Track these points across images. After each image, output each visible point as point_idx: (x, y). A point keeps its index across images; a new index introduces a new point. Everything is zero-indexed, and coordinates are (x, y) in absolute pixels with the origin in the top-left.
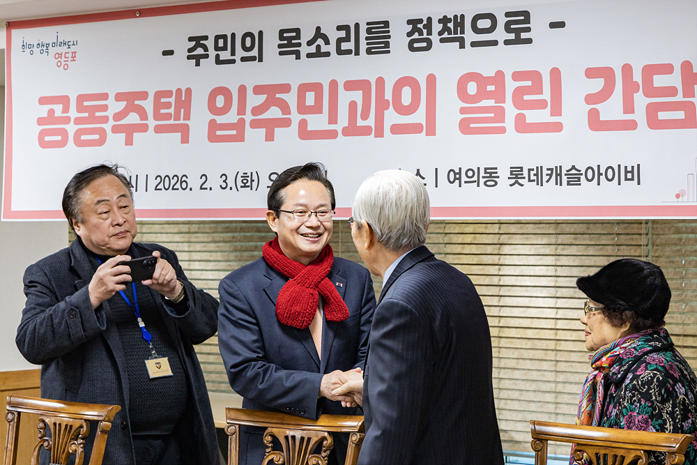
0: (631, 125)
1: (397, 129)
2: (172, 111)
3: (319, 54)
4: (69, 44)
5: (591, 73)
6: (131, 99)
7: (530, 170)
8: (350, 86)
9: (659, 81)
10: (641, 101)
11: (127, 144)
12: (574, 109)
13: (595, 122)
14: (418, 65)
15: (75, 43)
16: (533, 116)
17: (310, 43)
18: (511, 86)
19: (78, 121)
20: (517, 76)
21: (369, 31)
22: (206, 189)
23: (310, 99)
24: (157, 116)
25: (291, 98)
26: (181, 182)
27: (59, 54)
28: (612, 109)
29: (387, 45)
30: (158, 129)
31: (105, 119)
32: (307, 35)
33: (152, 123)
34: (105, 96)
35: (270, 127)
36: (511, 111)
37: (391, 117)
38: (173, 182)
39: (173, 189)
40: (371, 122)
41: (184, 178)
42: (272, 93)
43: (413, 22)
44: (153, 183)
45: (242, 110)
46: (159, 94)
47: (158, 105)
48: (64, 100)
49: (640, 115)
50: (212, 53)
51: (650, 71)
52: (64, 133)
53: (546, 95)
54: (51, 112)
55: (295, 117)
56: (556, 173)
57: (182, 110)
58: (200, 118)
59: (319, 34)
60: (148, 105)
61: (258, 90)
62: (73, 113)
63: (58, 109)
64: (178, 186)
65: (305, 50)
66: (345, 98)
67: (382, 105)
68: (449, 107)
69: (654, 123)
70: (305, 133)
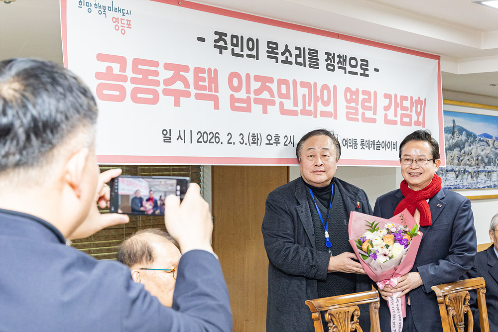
0: (396, 123)
1: (322, 114)
2: (206, 84)
3: (286, 62)
4: (124, 11)
5: (386, 96)
6: (178, 70)
7: (366, 141)
8: (302, 84)
10: (399, 112)
11: (176, 105)
13: (386, 120)
14: (330, 79)
15: (129, 12)
16: (368, 114)
17: (283, 54)
18: (361, 97)
19: (134, 81)
20: (363, 93)
21: (309, 53)
22: (231, 143)
23: (284, 89)
24: (197, 87)
25: (274, 87)
26: (215, 138)
27: (116, 19)
28: (391, 115)
29: (318, 64)
30: (198, 97)
31: (157, 83)
32: (281, 49)
33: (193, 91)
34: (156, 64)
35: (265, 103)
36: (361, 110)
37: (320, 107)
38: (210, 137)
39: (210, 142)
40: (311, 108)
41: (217, 135)
42: (264, 80)
43: (328, 54)
44: (195, 137)
45: (248, 91)
46: (198, 70)
47: (197, 79)
48: (122, 61)
49: (398, 119)
50: (230, 47)
51: (402, 98)
52: (122, 90)
53: (372, 104)
54: (109, 69)
55: (277, 100)
56: (373, 143)
57: (213, 84)
58: (224, 93)
59: (287, 50)
60: (190, 77)
61: (257, 78)
62: (129, 73)
63: (116, 68)
64: (213, 140)
65: (281, 58)
66: (300, 92)
67: (317, 99)
68: (342, 105)
69: (402, 123)
70: (284, 112)
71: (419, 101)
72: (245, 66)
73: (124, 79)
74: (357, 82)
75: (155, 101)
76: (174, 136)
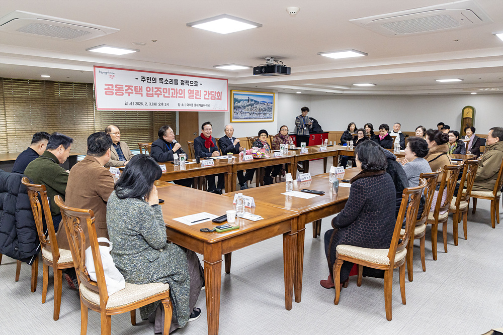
0: (209, 99)
1: (179, 97)
2: (138, 90)
3: (166, 83)
5: (205, 91)
6: (129, 87)
7: (197, 104)
8: (172, 89)
9: (212, 93)
10: (210, 96)
11: (129, 96)
12: (203, 96)
13: (205, 99)
14: (182, 87)
16: (198, 97)
18: (195, 92)
19: (116, 90)
20: (196, 91)
21: (174, 81)
22: (147, 105)
23: (165, 91)
24: (135, 91)
25: (162, 90)
26: (141, 104)
28: (207, 97)
29: (178, 83)
30: (135, 93)
31: (123, 90)
32: (164, 80)
33: (134, 92)
34: (123, 86)
35: (158, 95)
36: (195, 96)
37: (178, 95)
39: (139, 105)
40: (175, 95)
42: (158, 89)
43: (182, 81)
44: (135, 104)
45: (153, 91)
46: (135, 87)
47: (135, 89)
48: (112, 85)
49: (210, 98)
50: (146, 80)
51: (211, 92)
52: (113, 93)
53: (199, 94)
54: (108, 87)
55: (163, 94)
56: (200, 105)
57: (141, 90)
58: (144, 92)
59: (166, 80)
60: (133, 88)
61: (155, 88)
62: (114, 88)
63: (110, 87)
65: (164, 82)
66: (171, 91)
67: (177, 93)
68: (187, 94)
69: (211, 99)
70: (164, 97)
71: (218, 93)
72: (151, 85)
73: (113, 90)
74: (194, 88)
75: (123, 95)
76: (129, 103)
